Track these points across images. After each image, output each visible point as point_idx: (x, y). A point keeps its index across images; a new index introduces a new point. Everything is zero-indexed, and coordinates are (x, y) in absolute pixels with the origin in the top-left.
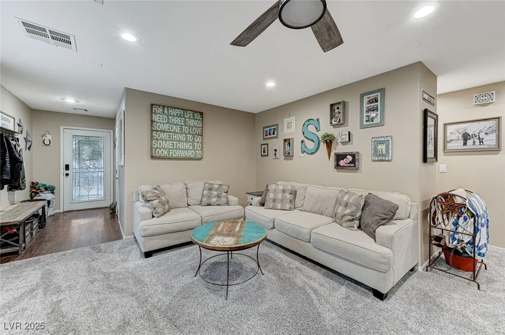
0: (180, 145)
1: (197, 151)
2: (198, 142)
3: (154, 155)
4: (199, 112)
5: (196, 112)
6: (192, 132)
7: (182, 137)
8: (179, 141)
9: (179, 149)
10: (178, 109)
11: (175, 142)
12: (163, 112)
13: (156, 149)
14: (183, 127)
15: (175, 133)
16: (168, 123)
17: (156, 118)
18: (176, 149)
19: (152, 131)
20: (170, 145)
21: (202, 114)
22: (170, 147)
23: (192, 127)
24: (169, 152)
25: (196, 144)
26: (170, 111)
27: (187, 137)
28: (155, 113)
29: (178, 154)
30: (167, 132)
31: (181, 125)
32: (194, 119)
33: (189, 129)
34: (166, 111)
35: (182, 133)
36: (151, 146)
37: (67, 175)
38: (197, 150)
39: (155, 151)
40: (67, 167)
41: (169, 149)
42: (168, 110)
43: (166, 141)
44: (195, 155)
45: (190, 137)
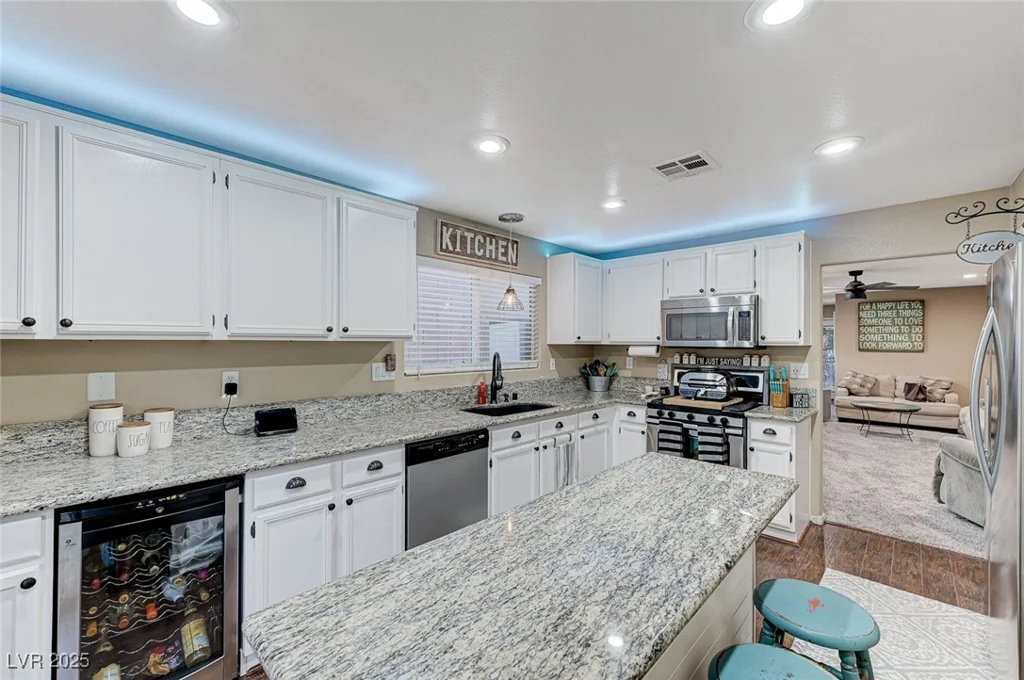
0: (892, 338)
1: (916, 343)
2: (917, 333)
3: (861, 348)
4: (919, 301)
7: (893, 329)
8: (890, 333)
10: (888, 302)
11: (885, 335)
12: (871, 308)
13: (863, 342)
15: (885, 326)
16: (877, 316)
17: (863, 314)
19: (860, 326)
21: (922, 302)
22: (879, 340)
23: (908, 318)
24: (877, 345)
26: (878, 306)
27: (900, 329)
28: (863, 310)
29: (888, 346)
30: (875, 326)
32: (910, 308)
34: (874, 307)
35: (894, 325)
36: (858, 340)
38: (916, 341)
39: (862, 344)
41: (878, 342)
42: (876, 305)
43: (874, 334)
44: (913, 346)
45: (904, 329)
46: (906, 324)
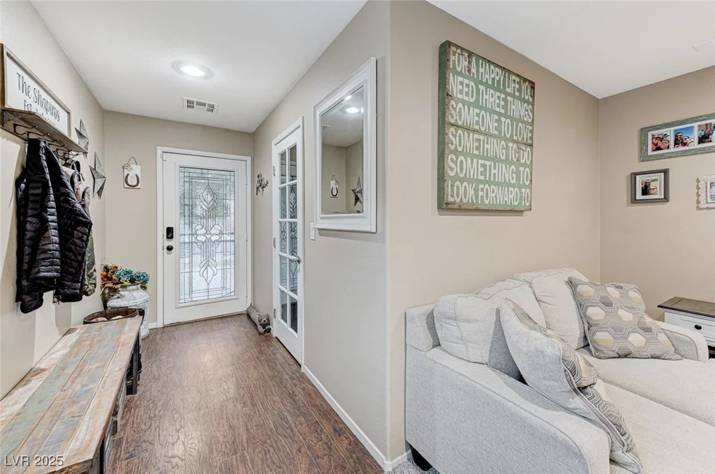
0: (496, 171)
1: (523, 191)
2: (525, 165)
4: (529, 82)
5: (525, 81)
6: (516, 135)
8: (495, 159)
9: (494, 182)
10: (495, 66)
12: (469, 71)
14: (503, 119)
15: (488, 134)
16: (476, 104)
17: (455, 86)
18: (490, 183)
20: (480, 169)
21: (533, 87)
22: (479, 177)
23: (517, 122)
24: (476, 191)
25: (522, 169)
27: (507, 148)
28: (454, 71)
29: (492, 196)
30: (474, 131)
31: (500, 115)
33: (512, 126)
34: (473, 69)
35: (500, 137)
37: (170, 249)
38: (524, 185)
40: (170, 232)
41: (478, 182)
42: (477, 66)
43: (472, 157)
45: (512, 150)
46: (515, 138)
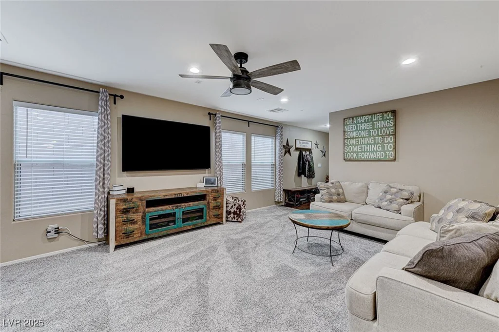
0: (368, 148)
1: (388, 153)
2: (389, 143)
3: (346, 158)
4: (390, 111)
5: (386, 112)
6: (381, 133)
7: (370, 140)
8: (368, 144)
9: (367, 152)
10: (366, 115)
11: (363, 146)
12: (353, 122)
13: (347, 153)
14: (371, 131)
15: (363, 137)
16: (357, 130)
17: (347, 129)
18: (364, 152)
19: (344, 139)
20: (359, 148)
21: (394, 112)
22: (359, 151)
23: (381, 129)
24: (357, 155)
25: (386, 145)
26: (358, 120)
27: (375, 139)
28: (347, 125)
29: (365, 156)
30: (356, 138)
31: (369, 130)
32: (383, 120)
33: (378, 131)
34: (355, 121)
35: (370, 136)
36: (344, 151)
38: (388, 151)
39: (346, 155)
41: (358, 152)
42: (356, 119)
43: (355, 146)
44: (386, 156)
45: (379, 139)
46: (380, 134)
